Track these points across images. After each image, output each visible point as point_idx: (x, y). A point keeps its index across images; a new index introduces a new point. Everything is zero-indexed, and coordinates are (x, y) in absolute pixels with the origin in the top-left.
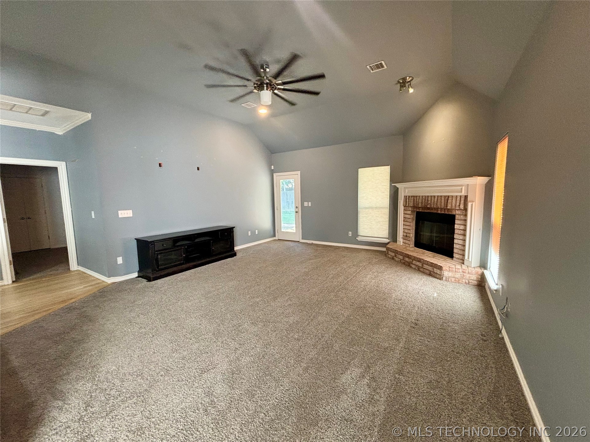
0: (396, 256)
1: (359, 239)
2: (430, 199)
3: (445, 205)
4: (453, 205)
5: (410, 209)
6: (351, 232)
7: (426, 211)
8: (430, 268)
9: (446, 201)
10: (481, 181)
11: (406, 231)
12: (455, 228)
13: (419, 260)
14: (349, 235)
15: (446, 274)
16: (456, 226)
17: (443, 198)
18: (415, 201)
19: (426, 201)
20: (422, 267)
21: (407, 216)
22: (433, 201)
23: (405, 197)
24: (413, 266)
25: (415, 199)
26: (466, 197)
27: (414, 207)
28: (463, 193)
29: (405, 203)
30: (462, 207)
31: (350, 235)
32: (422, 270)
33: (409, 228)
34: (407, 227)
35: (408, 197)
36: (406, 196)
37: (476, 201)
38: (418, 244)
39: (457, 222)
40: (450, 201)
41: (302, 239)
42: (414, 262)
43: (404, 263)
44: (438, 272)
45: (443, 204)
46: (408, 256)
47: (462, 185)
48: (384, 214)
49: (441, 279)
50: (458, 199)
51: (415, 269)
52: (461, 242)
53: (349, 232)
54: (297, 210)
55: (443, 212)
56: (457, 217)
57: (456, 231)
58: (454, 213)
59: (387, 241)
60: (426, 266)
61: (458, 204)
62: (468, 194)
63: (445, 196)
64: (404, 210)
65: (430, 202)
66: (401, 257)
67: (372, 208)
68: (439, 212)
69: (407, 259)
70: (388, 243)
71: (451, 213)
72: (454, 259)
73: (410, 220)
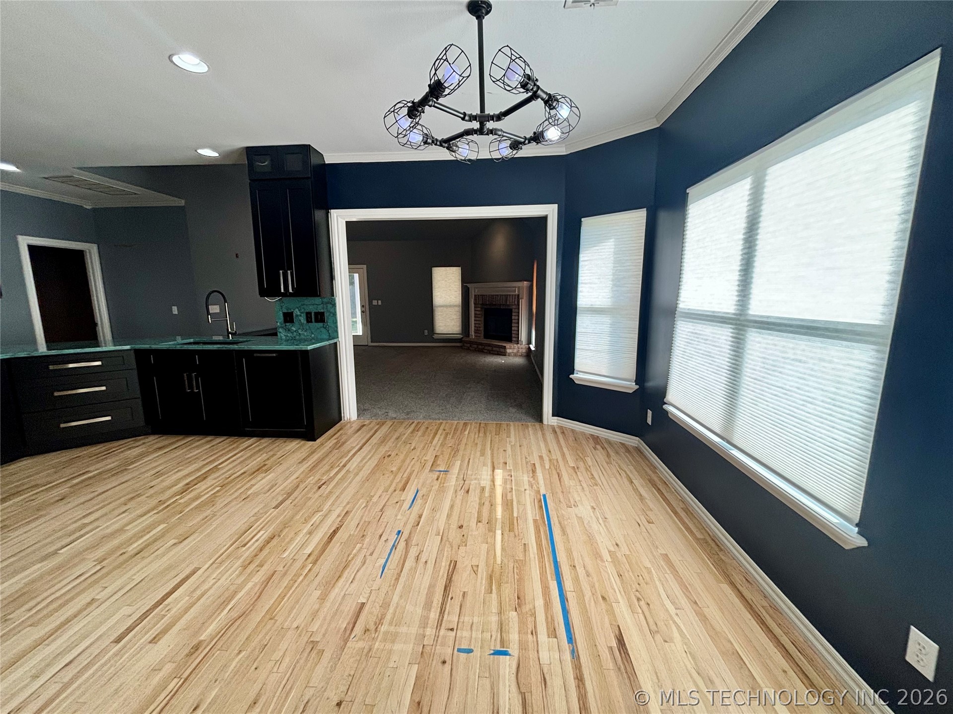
0: (471, 346)
1: (435, 336)
2: (495, 298)
3: (506, 302)
4: (511, 301)
5: (480, 306)
6: (427, 331)
7: (493, 307)
8: (497, 349)
9: (506, 299)
10: (526, 284)
11: (477, 325)
13: (489, 345)
15: (508, 351)
16: (513, 317)
17: (504, 297)
18: (484, 299)
19: (492, 299)
20: (492, 350)
21: (478, 312)
22: (497, 299)
23: (475, 296)
25: (484, 297)
26: (518, 295)
27: (482, 304)
28: (516, 293)
29: (475, 301)
30: (516, 303)
31: (426, 333)
32: (492, 352)
33: (479, 323)
34: (477, 322)
35: (477, 296)
37: (525, 298)
38: (487, 336)
39: (513, 314)
40: (508, 299)
41: (371, 342)
42: (486, 348)
43: (478, 350)
44: (502, 350)
45: (504, 301)
46: (481, 344)
47: (515, 287)
48: (457, 312)
49: (505, 355)
50: (514, 297)
51: (487, 352)
52: (516, 329)
53: (425, 331)
54: (363, 309)
55: (504, 308)
56: (513, 310)
57: (514, 321)
58: (511, 308)
59: (460, 336)
60: (494, 349)
61: (514, 301)
62: (519, 293)
63: (504, 295)
64: (475, 307)
65: (494, 300)
66: (475, 346)
67: (446, 306)
68: (501, 307)
69: (480, 347)
70: (462, 338)
71: (509, 308)
72: (512, 341)
73: (480, 316)
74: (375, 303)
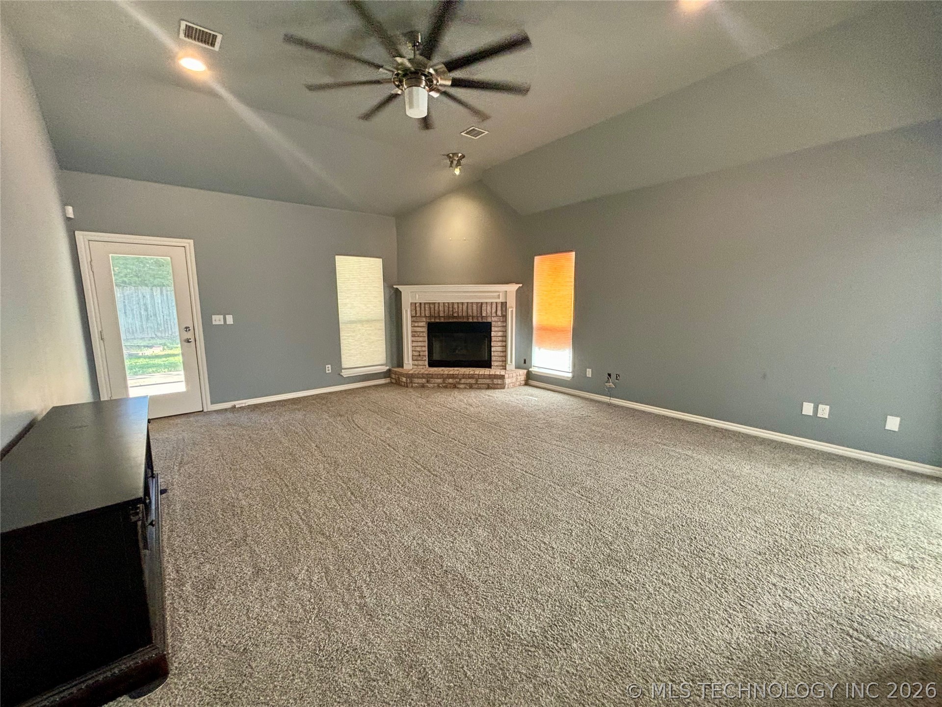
0: (428, 382)
1: (345, 373)
2: (456, 306)
3: (479, 313)
4: (488, 312)
5: (424, 319)
6: (330, 366)
7: (450, 321)
8: (488, 381)
9: (479, 308)
11: (418, 349)
12: (492, 335)
13: (472, 376)
14: (327, 372)
15: (507, 381)
16: (493, 334)
17: (475, 306)
18: (432, 309)
19: (451, 309)
20: (476, 383)
21: (419, 329)
22: (460, 309)
23: (414, 304)
24: (462, 386)
25: (432, 306)
26: (504, 303)
27: (430, 317)
28: (501, 300)
29: (414, 312)
30: (499, 314)
31: (328, 370)
32: (476, 386)
33: (423, 345)
34: (419, 344)
35: (417, 305)
36: (416, 303)
37: (514, 306)
39: (493, 329)
40: (484, 308)
41: (212, 403)
42: (463, 381)
43: (446, 387)
44: (499, 382)
45: (475, 311)
46: (453, 376)
47: (499, 291)
48: (379, 329)
49: (504, 388)
50: (494, 306)
51: (465, 388)
52: (499, 349)
53: (327, 366)
54: (188, 335)
55: (475, 320)
56: (493, 324)
57: (493, 339)
58: (489, 320)
60: (480, 381)
61: (494, 311)
62: (506, 299)
63: (477, 303)
64: (412, 322)
65: (457, 310)
66: (439, 381)
67: (361, 322)
68: (471, 320)
69: (451, 381)
70: (390, 370)
71: (485, 321)
72: (492, 367)
73: (424, 333)
74: (217, 320)
